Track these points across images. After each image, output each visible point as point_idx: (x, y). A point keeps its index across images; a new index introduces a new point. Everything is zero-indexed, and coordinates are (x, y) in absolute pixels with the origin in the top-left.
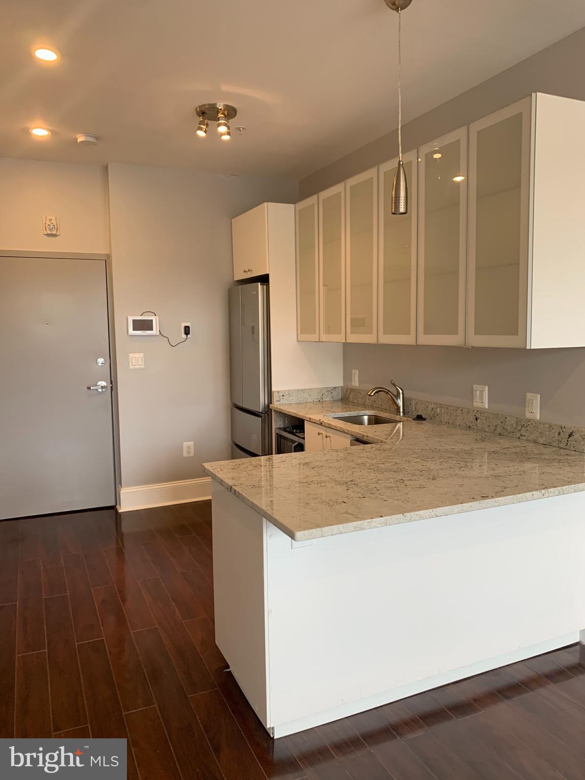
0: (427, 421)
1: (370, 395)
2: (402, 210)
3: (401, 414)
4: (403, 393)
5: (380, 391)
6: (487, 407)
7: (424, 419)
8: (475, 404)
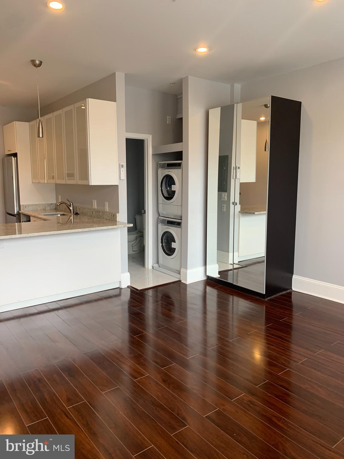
0: (80, 215)
1: (57, 205)
2: (41, 136)
3: (72, 213)
4: (72, 204)
5: (62, 203)
6: (96, 208)
7: (79, 214)
8: (93, 207)
